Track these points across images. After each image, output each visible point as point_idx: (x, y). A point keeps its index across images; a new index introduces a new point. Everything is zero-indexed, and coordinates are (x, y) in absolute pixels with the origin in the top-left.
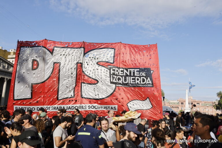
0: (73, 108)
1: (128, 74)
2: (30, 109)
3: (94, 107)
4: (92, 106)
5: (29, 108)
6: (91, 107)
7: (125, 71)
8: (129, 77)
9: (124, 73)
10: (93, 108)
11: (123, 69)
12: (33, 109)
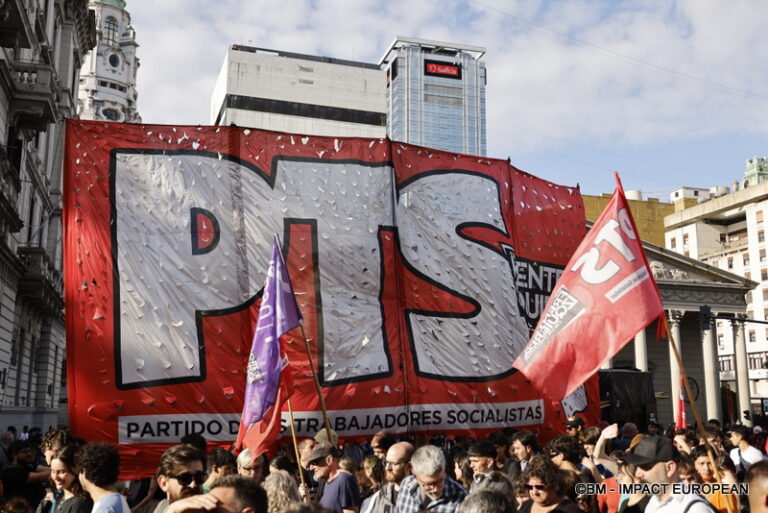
0: (390, 420)
1: (540, 283)
2: (198, 428)
3: (469, 417)
4: (463, 411)
5: (194, 423)
6: (458, 414)
7: (532, 272)
8: (542, 296)
9: (527, 277)
10: (466, 421)
11: (524, 265)
12: (215, 428)
